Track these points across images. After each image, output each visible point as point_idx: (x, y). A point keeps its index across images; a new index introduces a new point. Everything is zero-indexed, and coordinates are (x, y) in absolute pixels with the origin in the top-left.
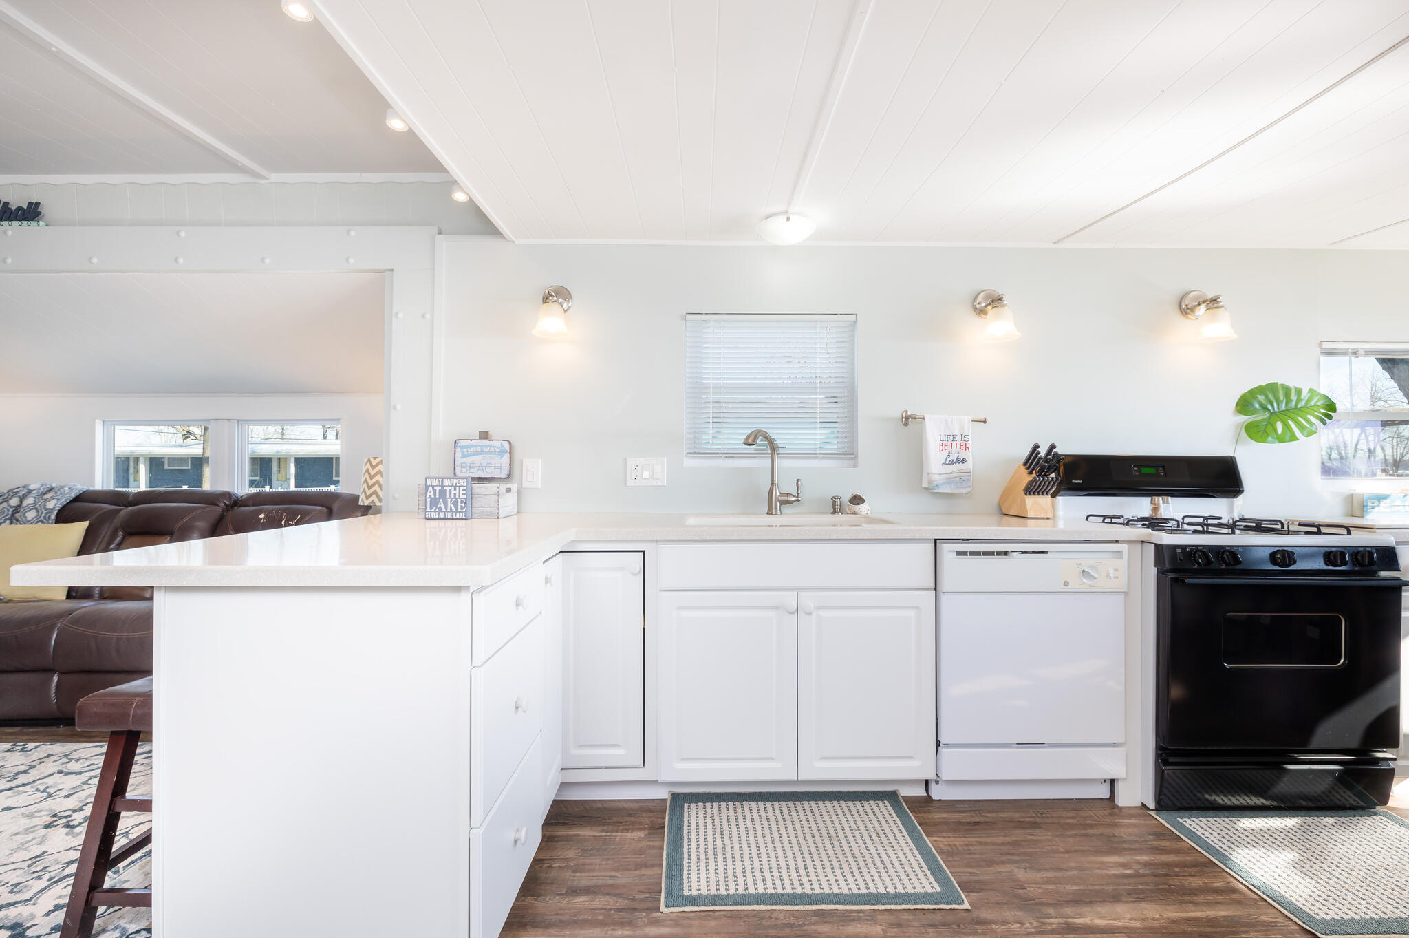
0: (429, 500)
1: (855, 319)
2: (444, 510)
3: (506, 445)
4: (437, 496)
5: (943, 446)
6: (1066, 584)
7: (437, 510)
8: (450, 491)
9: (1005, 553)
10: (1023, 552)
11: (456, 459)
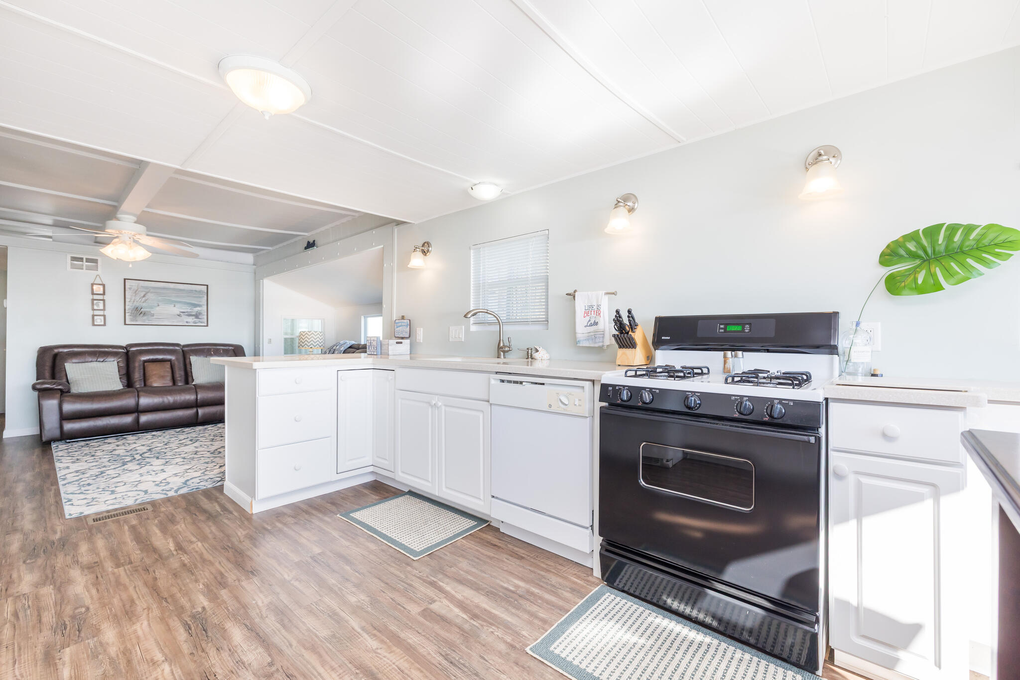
1: (547, 233)
3: (408, 321)
5: (587, 313)
6: (550, 406)
9: (521, 383)
10: (532, 383)
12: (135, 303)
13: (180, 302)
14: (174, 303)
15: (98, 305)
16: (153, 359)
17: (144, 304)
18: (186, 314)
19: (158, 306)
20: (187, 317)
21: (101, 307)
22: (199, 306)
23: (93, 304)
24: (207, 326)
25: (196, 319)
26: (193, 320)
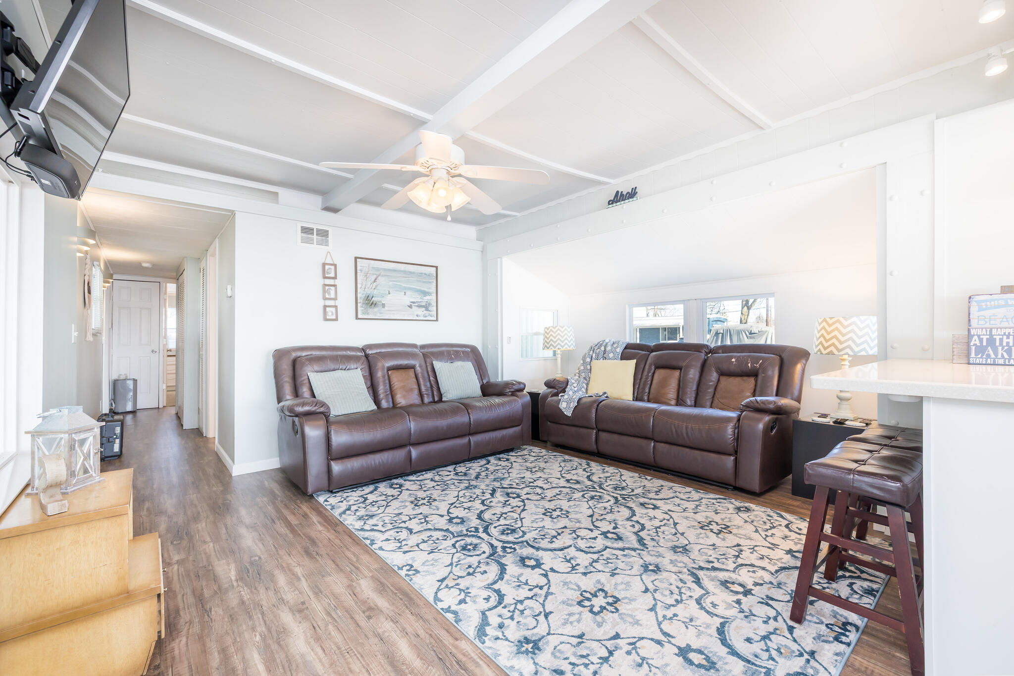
0: (973, 348)
2: (993, 356)
4: (985, 344)
7: (984, 357)
8: (1001, 340)
11: (971, 312)
12: (366, 290)
13: (410, 289)
14: (405, 290)
15: (329, 294)
16: (397, 365)
17: (375, 292)
18: (416, 304)
19: (389, 293)
20: (417, 308)
21: (333, 296)
22: (429, 294)
23: (324, 292)
24: (437, 320)
25: (425, 312)
26: (423, 313)
